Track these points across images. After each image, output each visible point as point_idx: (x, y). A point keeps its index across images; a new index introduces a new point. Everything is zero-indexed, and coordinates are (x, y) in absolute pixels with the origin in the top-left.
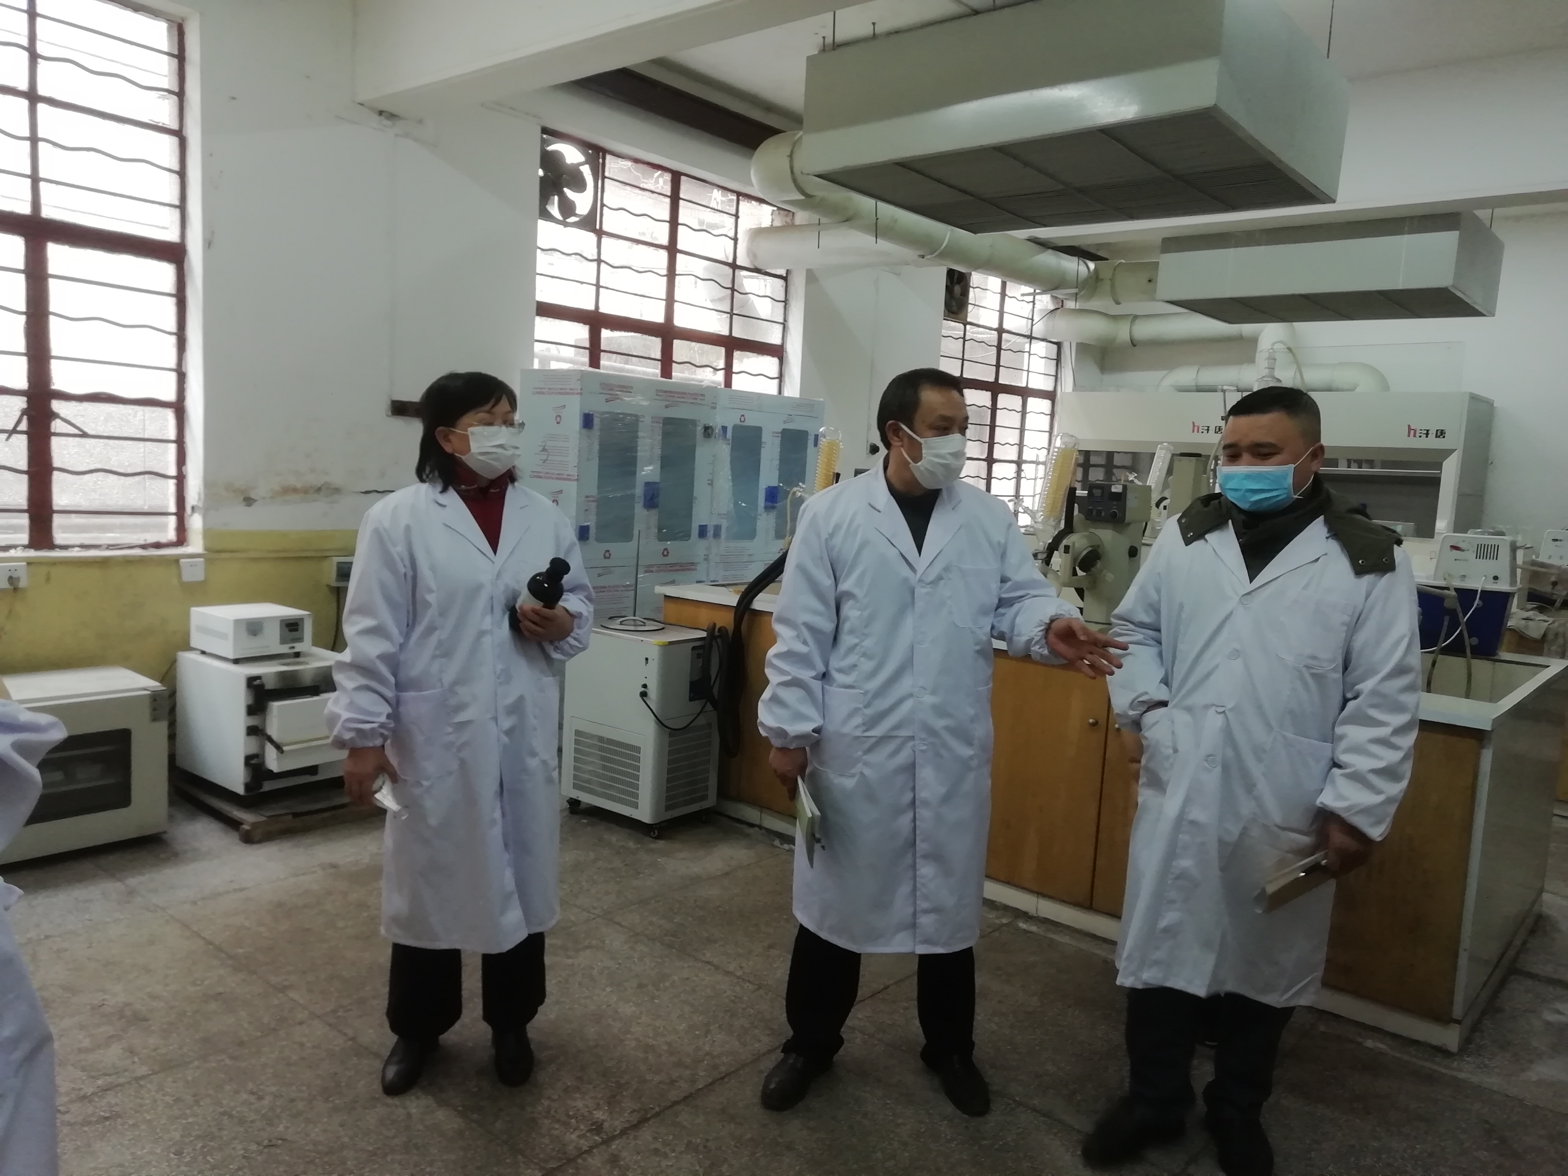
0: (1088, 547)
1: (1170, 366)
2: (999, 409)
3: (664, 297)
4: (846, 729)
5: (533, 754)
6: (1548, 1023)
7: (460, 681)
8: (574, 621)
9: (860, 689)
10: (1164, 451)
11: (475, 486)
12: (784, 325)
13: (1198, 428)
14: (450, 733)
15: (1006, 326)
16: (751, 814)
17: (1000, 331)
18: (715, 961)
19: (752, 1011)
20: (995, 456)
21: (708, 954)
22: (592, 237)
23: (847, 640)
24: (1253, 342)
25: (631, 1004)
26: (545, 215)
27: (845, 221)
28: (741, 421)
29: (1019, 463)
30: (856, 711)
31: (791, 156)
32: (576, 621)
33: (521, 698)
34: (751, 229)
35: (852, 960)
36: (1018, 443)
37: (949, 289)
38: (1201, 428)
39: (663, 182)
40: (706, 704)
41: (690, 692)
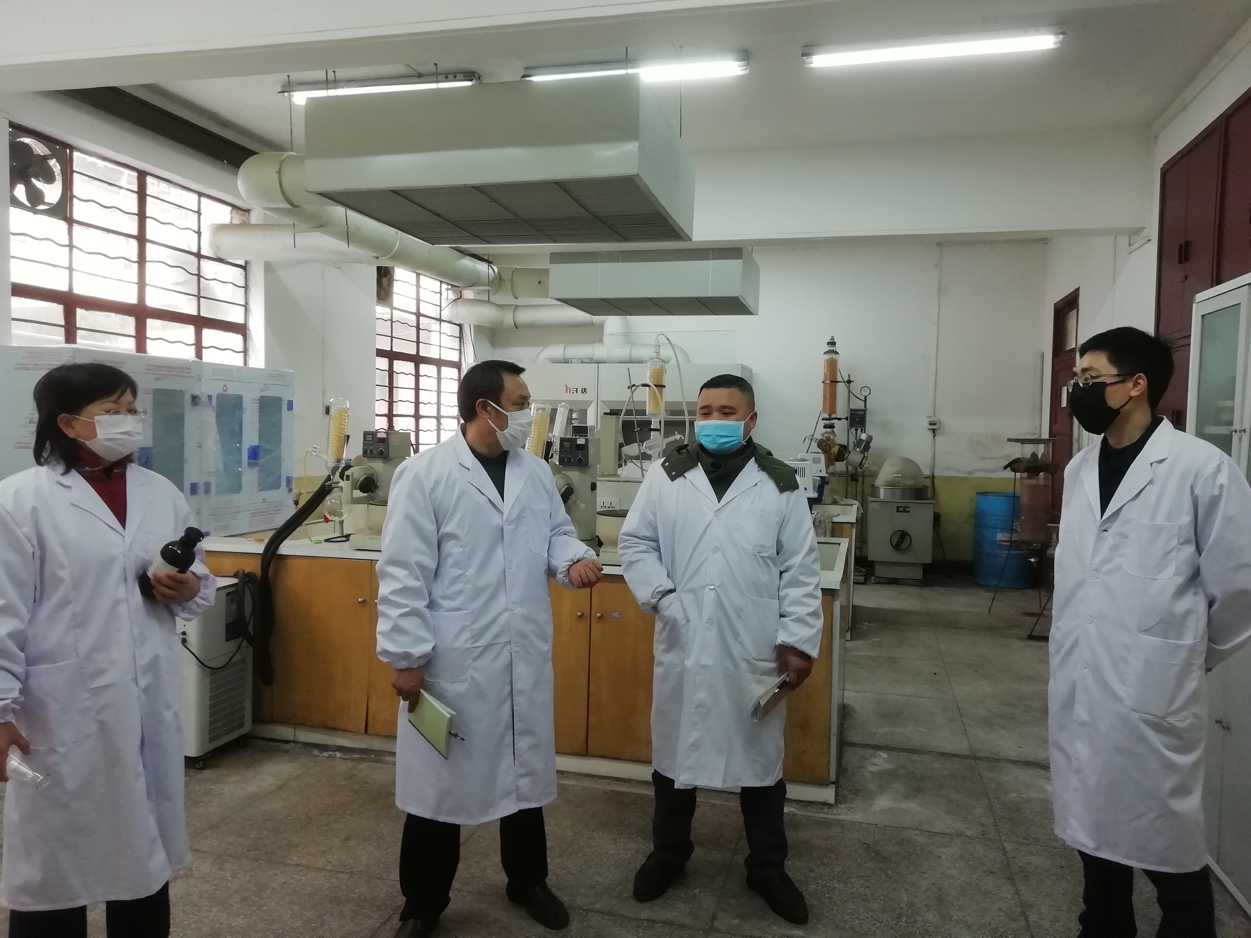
0: (564, 485)
1: (544, 343)
2: (422, 376)
3: (136, 281)
4: (458, 644)
5: (169, 707)
6: (872, 773)
7: (97, 648)
8: (200, 582)
9: (467, 610)
10: (563, 409)
11: (100, 467)
12: (246, 306)
13: (570, 389)
14: (88, 699)
15: (422, 311)
16: (285, 732)
17: (418, 315)
18: (303, 861)
19: (354, 895)
20: (421, 413)
21: (295, 858)
22: (62, 225)
23: (450, 571)
24: (600, 327)
25: (242, 916)
26: (15, 202)
27: (319, 227)
28: (224, 391)
29: (438, 418)
30: (464, 628)
31: (279, 172)
32: (202, 582)
33: (156, 658)
34: (212, 224)
35: (455, 829)
36: (436, 402)
37: (379, 282)
38: (572, 389)
39: (129, 179)
40: (242, 641)
41: (227, 633)
